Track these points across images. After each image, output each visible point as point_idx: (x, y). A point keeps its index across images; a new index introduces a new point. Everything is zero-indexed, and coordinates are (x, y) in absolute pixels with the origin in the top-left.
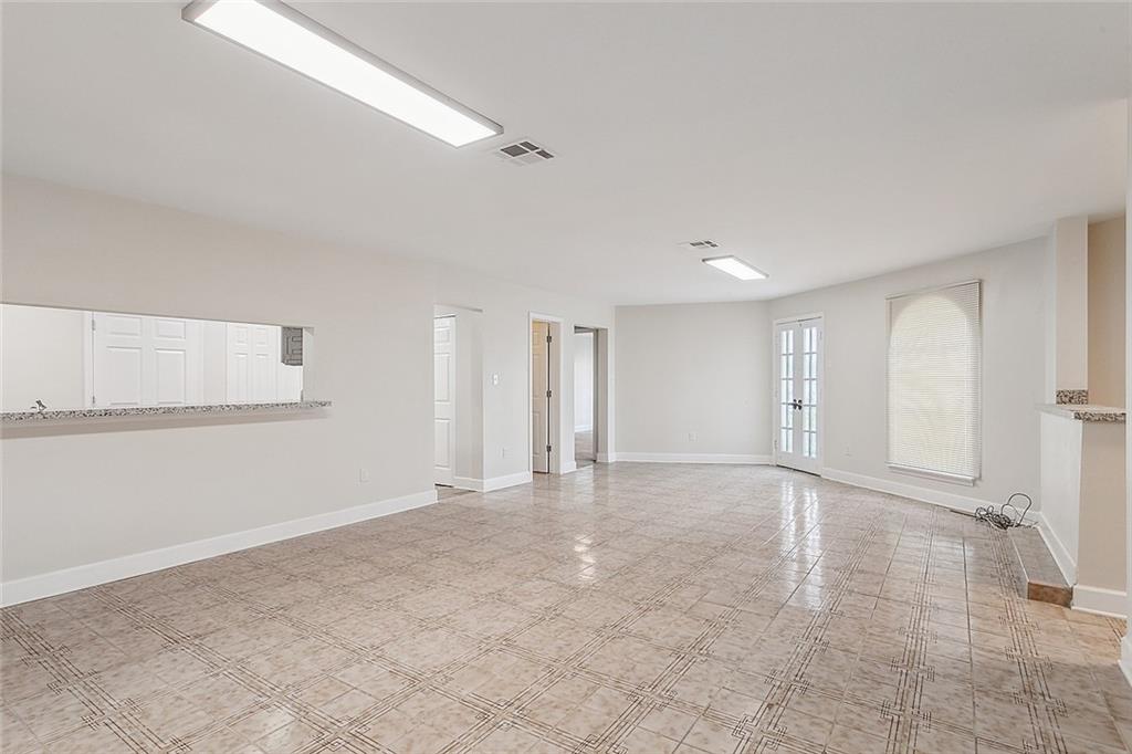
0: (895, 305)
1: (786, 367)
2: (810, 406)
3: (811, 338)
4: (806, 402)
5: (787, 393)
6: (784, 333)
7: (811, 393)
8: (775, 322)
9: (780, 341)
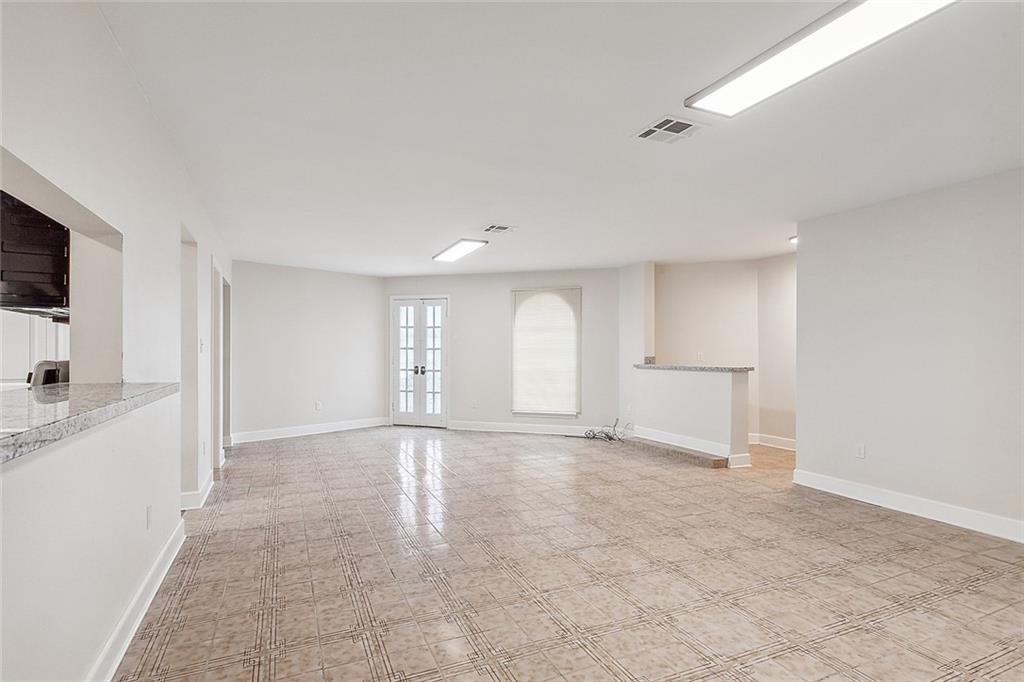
0: (518, 296)
1: (406, 338)
2: (434, 371)
3: (435, 315)
4: (429, 367)
5: (406, 360)
6: (403, 309)
7: (433, 361)
8: (392, 298)
9: (399, 316)
